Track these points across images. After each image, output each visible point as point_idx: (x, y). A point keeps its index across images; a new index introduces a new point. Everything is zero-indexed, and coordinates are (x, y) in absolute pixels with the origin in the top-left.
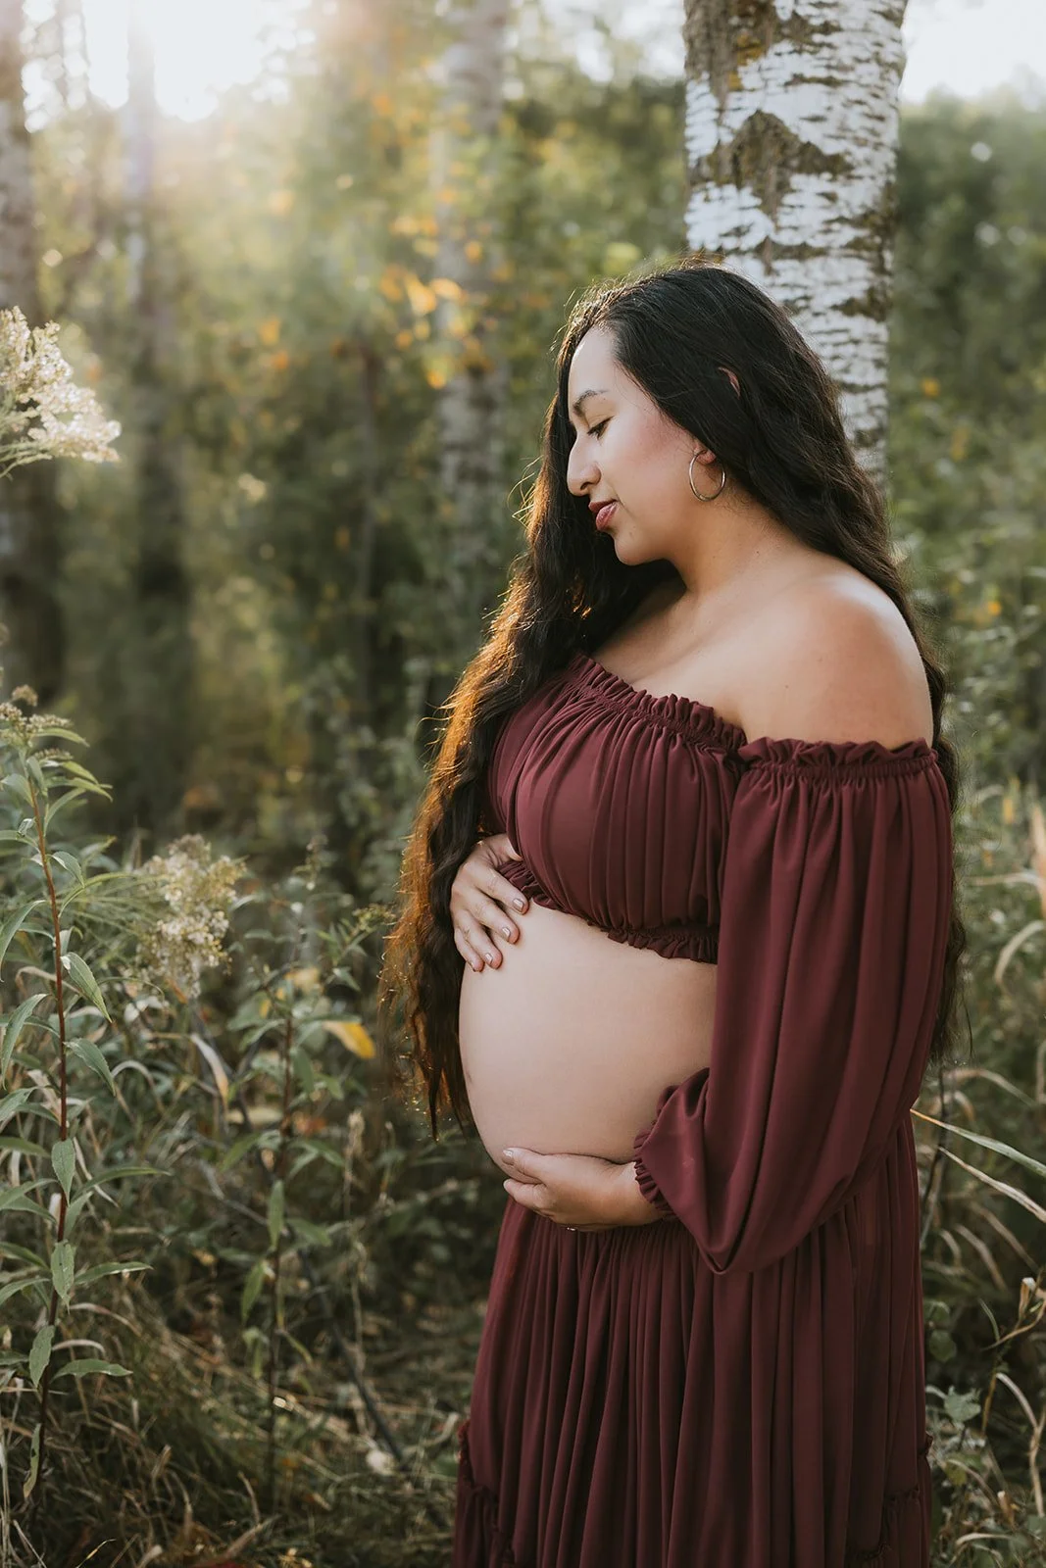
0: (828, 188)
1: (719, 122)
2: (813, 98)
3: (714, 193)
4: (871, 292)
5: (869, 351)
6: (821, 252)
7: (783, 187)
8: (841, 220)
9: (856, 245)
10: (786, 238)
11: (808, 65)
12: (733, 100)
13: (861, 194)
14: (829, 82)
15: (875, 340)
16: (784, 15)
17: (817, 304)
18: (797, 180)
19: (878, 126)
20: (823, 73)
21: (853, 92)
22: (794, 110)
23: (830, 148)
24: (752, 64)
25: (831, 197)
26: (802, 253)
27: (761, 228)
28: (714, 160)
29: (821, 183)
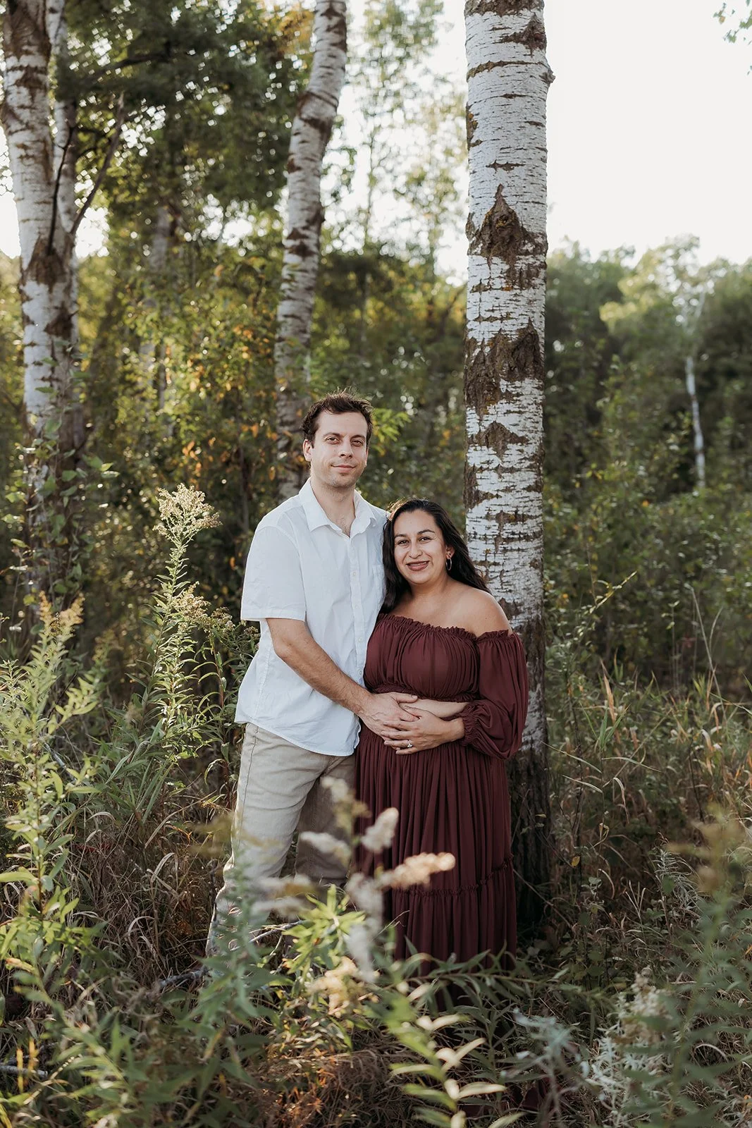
0: (520, 448)
1: (480, 424)
2: (514, 418)
3: (479, 448)
4: (536, 482)
5: (536, 503)
6: (519, 470)
7: (505, 448)
8: (525, 458)
9: (530, 467)
10: (505, 465)
11: (512, 407)
12: (485, 417)
13: (531, 449)
14: (520, 412)
15: (538, 499)
16: (503, 391)
17: (518, 488)
18: (509, 446)
19: (537, 425)
20: (517, 410)
21: (527, 415)
22: (507, 422)
23: (521, 434)
24: (493, 406)
25: (521, 451)
26: (512, 470)
27: (497, 462)
28: (478, 436)
29: (518, 446)
